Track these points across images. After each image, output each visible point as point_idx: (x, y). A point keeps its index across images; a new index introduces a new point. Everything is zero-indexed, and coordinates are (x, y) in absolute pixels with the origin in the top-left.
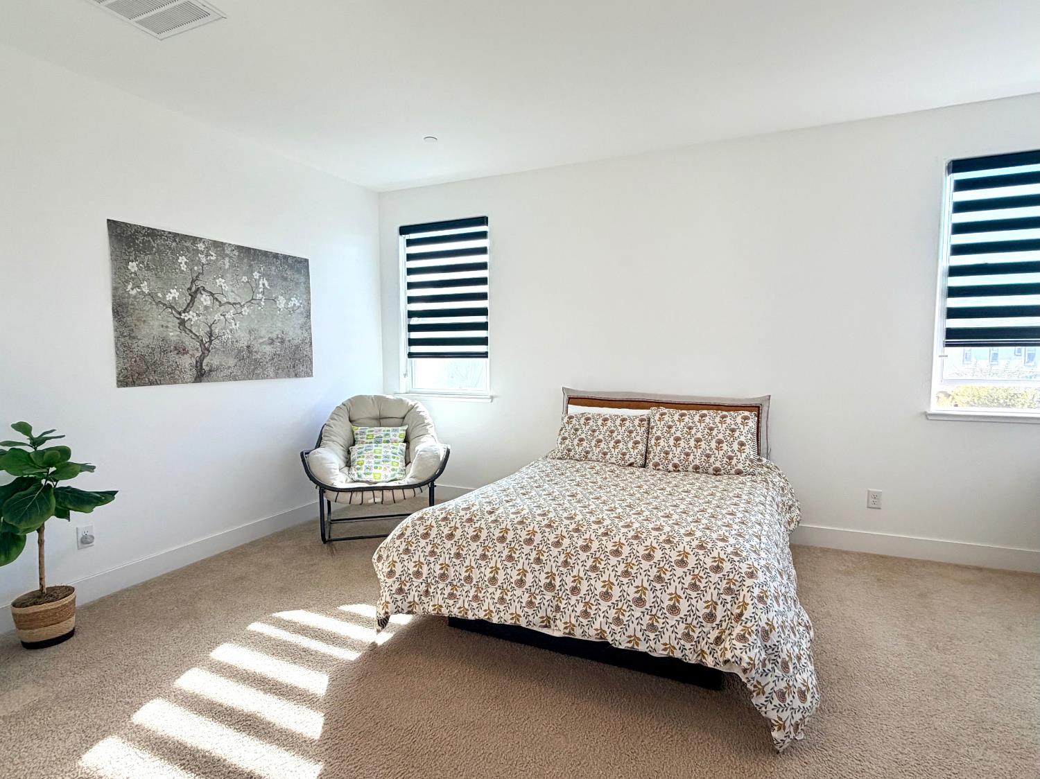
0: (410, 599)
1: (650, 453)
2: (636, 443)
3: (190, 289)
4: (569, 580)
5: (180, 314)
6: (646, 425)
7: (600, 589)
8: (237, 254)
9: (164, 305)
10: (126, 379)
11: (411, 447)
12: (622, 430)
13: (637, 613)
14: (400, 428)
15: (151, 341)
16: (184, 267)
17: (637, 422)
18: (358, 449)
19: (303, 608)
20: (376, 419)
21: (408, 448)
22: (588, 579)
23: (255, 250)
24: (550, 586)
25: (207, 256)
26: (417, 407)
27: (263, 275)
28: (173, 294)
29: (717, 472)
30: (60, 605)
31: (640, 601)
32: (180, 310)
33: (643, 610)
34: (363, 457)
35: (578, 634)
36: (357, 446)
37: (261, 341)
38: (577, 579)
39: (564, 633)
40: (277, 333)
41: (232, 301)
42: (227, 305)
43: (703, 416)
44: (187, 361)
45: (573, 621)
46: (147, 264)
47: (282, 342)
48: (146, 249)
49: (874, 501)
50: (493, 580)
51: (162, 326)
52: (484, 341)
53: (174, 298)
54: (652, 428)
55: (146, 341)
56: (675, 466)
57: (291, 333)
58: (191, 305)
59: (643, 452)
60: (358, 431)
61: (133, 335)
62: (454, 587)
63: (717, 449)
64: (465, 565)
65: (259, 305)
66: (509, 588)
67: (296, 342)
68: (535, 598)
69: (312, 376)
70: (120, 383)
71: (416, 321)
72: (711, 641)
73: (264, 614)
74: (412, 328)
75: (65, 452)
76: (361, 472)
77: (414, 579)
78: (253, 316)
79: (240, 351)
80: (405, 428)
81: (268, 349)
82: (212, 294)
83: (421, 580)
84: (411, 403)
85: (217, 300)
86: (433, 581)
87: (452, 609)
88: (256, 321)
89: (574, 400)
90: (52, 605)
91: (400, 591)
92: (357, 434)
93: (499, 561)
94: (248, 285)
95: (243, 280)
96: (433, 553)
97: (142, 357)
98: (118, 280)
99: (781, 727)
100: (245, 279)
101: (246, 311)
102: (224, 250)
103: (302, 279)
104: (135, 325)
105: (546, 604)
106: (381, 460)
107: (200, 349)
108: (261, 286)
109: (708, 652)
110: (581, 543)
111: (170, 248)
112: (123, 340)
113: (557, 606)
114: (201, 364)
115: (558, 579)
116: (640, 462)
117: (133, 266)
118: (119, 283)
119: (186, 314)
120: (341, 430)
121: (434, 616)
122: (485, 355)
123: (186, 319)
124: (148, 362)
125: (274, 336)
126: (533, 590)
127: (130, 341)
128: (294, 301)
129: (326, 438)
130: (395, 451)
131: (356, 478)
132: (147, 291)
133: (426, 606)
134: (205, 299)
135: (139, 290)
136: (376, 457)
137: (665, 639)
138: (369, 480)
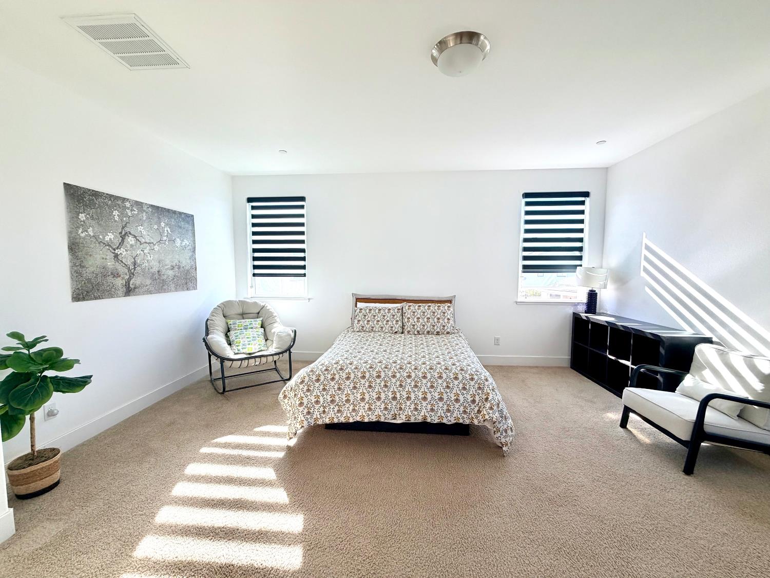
0: (315, 417)
1: (405, 326)
2: (397, 321)
3: (121, 233)
4: (404, 394)
5: (114, 250)
6: (401, 312)
7: (421, 396)
8: (151, 210)
9: (104, 243)
10: (79, 296)
11: (267, 330)
12: (389, 315)
13: (441, 405)
14: (258, 319)
15: (95, 269)
16: (117, 218)
17: (396, 311)
18: (235, 333)
19: (230, 434)
20: (240, 314)
21: (264, 331)
22: (414, 392)
23: (162, 208)
24: (394, 398)
25: (132, 210)
26: (267, 307)
27: (167, 225)
28: (110, 237)
29: (438, 333)
30: (52, 462)
31: (441, 399)
32: (114, 247)
33: (443, 403)
34: (239, 338)
35: (412, 420)
36: (231, 332)
37: (167, 267)
38: (408, 393)
39: (406, 420)
40: (176, 262)
41: (148, 241)
42: (145, 244)
43: (419, 306)
44: (119, 282)
45: (410, 414)
46: (92, 215)
47: (179, 268)
48: (91, 205)
49: (497, 342)
50: (363, 399)
51: (103, 258)
52: (304, 267)
53: (110, 239)
54: (405, 313)
55: (92, 269)
56: (418, 332)
57: (184, 262)
58: (122, 244)
59: (401, 326)
60: (231, 323)
61: (83, 265)
62: (339, 406)
63: (438, 322)
64: (344, 394)
65: (165, 244)
66: (372, 402)
67: (187, 268)
68: (388, 405)
69: (196, 289)
70: (74, 299)
71: (257, 255)
72: (476, 412)
73: (206, 442)
74: (255, 259)
75: (59, 352)
76: (240, 348)
77: (315, 405)
78: (161, 251)
79: (153, 274)
80: (261, 319)
81: (171, 273)
82: (135, 237)
83: (320, 405)
84: (262, 304)
85: (138, 240)
86: (327, 405)
87: (340, 418)
88: (163, 255)
89: (359, 300)
90: (46, 463)
91: (309, 413)
92: (231, 324)
93: (364, 389)
94: (158, 231)
95: (155, 227)
96: (324, 389)
97: (89, 280)
98: (72, 226)
99: (507, 445)
100: (156, 227)
101: (156, 248)
102: (142, 207)
103: (190, 228)
104: (84, 258)
105: (394, 407)
106: (251, 339)
107: (128, 274)
108: (166, 231)
109: (475, 417)
110: (405, 374)
111: (107, 205)
112: (76, 268)
113: (400, 408)
114: (129, 284)
115: (398, 394)
116: (401, 331)
117: (82, 217)
118: (73, 229)
119: (119, 250)
120: (219, 323)
121: (329, 424)
122: (304, 275)
123: (119, 253)
124: (93, 283)
125: (174, 264)
126: (386, 401)
127: (80, 269)
128: (186, 242)
129: (212, 328)
130: (258, 333)
131: (236, 352)
132: (92, 234)
133: (324, 419)
134: (130, 240)
135: (87, 233)
136: (248, 338)
137: (455, 415)
138: (245, 352)
